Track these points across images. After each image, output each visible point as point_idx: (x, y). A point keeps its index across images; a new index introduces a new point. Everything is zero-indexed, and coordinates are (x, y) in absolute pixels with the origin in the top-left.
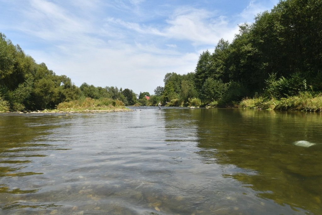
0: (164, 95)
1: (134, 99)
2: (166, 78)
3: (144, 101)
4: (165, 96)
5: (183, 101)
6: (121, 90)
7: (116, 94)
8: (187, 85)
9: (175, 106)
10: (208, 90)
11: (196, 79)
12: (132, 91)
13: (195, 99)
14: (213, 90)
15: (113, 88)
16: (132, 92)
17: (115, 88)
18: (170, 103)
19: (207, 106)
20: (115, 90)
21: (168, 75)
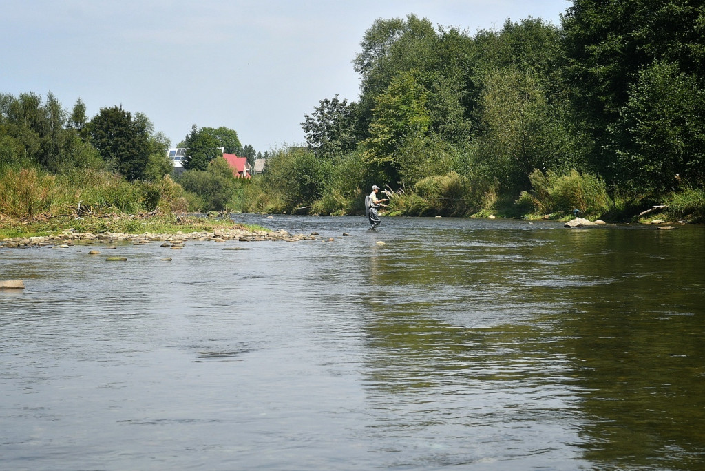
0: (374, 151)
1: (157, 169)
2: (368, 49)
3: (217, 183)
4: (378, 154)
5: (492, 188)
6: (79, 112)
7: (50, 139)
8: (516, 95)
9: (445, 213)
10: (655, 128)
11: (576, 65)
12: (143, 123)
13: (574, 174)
14: (679, 129)
15: (30, 103)
16: (147, 130)
17: (43, 103)
18: (414, 198)
19: (646, 216)
20: (45, 114)
21: (383, 31)
